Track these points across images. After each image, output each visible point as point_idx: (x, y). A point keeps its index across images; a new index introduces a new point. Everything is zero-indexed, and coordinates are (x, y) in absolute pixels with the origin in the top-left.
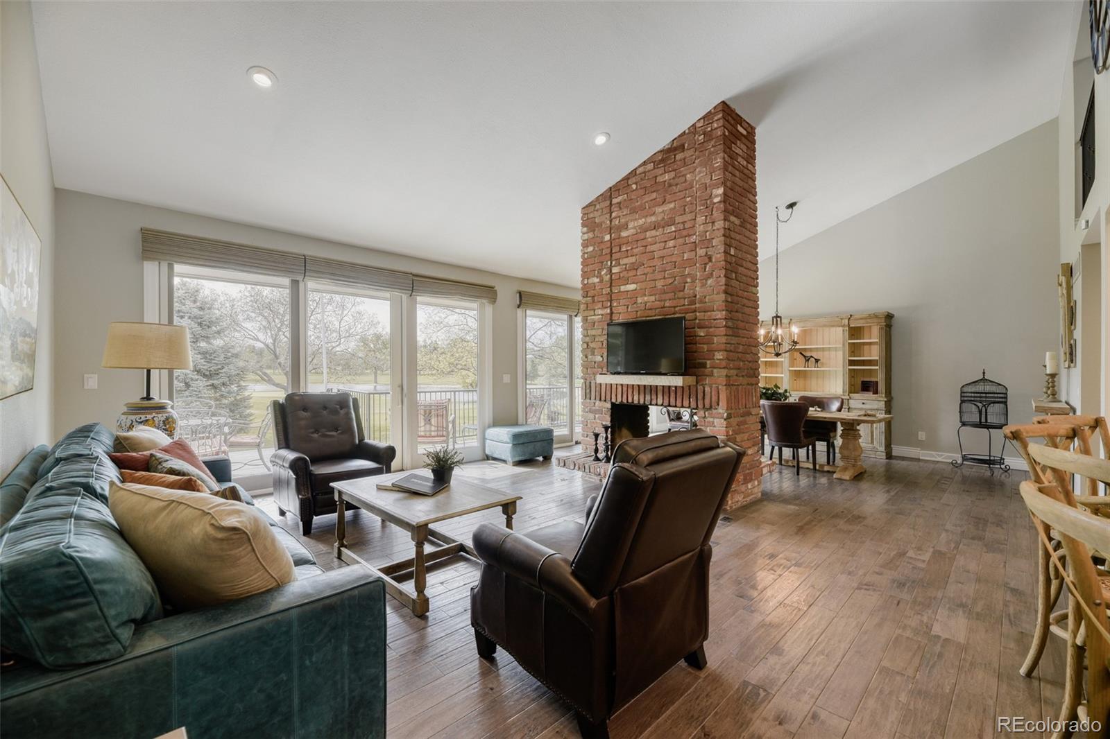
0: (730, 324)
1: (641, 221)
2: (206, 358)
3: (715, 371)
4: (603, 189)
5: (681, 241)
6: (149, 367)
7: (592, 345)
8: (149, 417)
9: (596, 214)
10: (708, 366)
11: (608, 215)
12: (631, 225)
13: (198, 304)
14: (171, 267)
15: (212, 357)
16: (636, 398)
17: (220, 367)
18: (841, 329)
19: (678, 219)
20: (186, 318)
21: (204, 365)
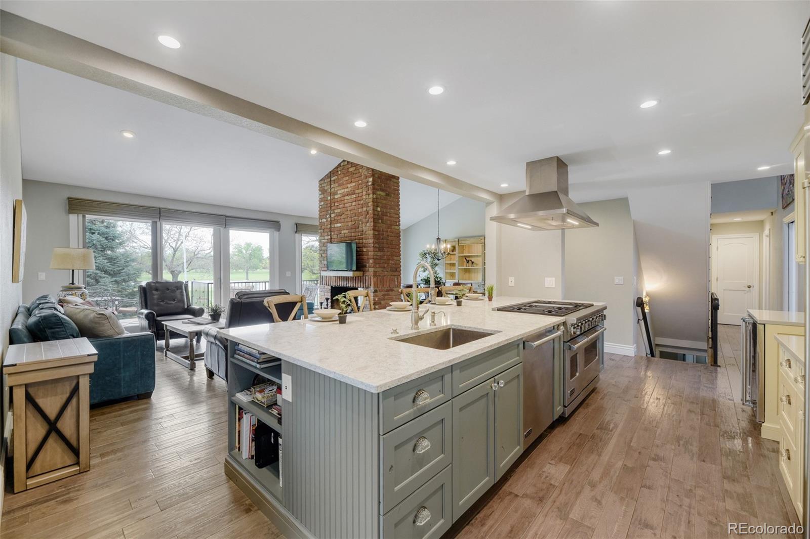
0: (376, 245)
1: (342, 191)
2: (111, 262)
3: (370, 269)
4: (327, 172)
5: (357, 202)
6: (73, 269)
7: (323, 255)
8: (74, 292)
9: (325, 185)
10: (367, 266)
11: (329, 186)
12: (339, 192)
13: (105, 224)
14: (84, 217)
15: (115, 262)
16: (341, 284)
17: (121, 268)
18: (481, 245)
19: (357, 191)
20: (96, 234)
21: (110, 267)
